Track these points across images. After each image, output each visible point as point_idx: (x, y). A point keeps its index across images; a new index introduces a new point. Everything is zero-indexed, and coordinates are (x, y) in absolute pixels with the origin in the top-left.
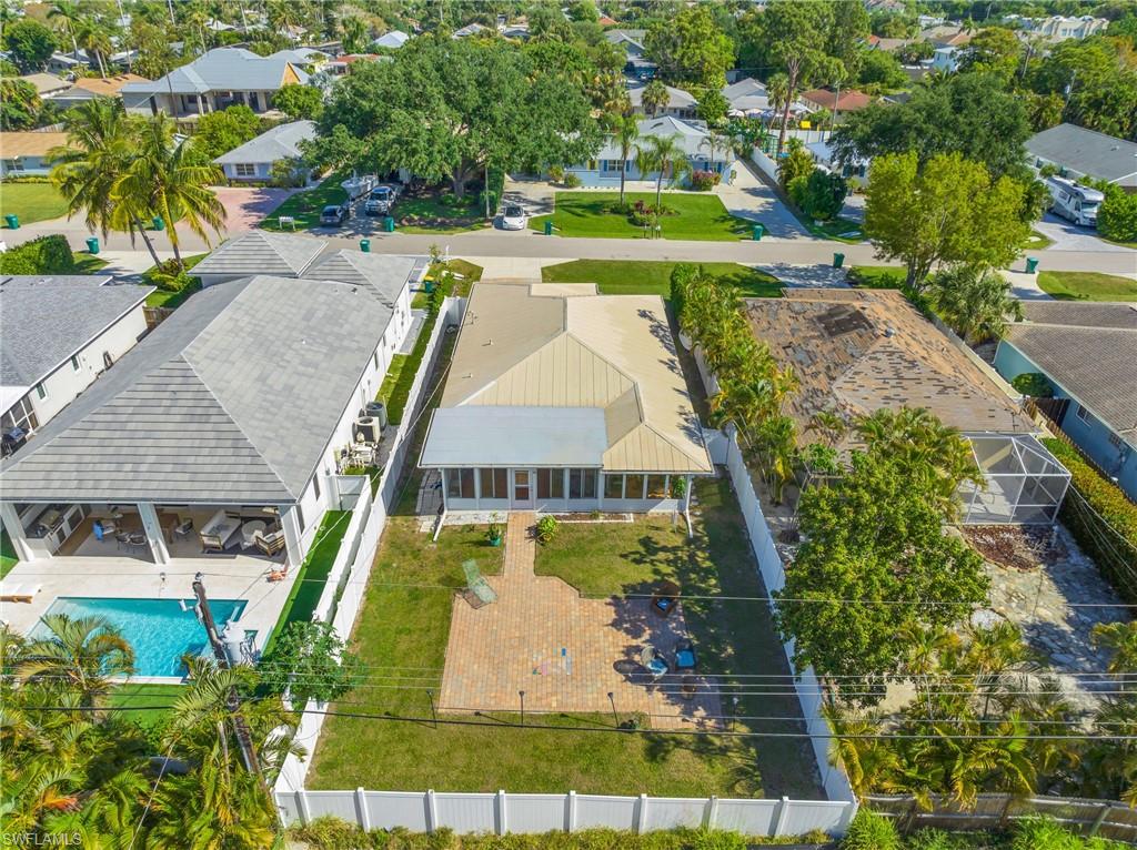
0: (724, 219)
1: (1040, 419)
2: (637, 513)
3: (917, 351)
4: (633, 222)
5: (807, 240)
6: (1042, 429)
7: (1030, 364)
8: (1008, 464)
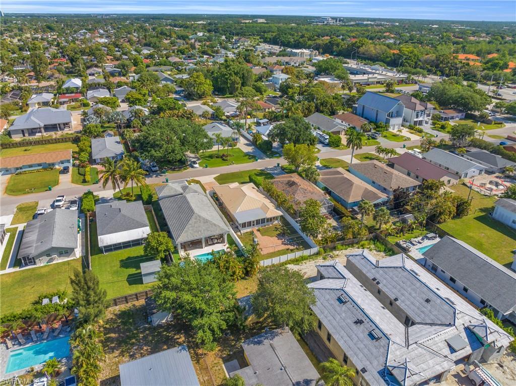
0: (246, 156)
1: (327, 195)
2: (272, 224)
3: (306, 187)
4: (223, 160)
5: (268, 159)
6: (328, 197)
7: (324, 185)
8: (324, 204)
